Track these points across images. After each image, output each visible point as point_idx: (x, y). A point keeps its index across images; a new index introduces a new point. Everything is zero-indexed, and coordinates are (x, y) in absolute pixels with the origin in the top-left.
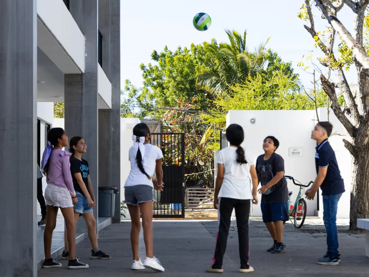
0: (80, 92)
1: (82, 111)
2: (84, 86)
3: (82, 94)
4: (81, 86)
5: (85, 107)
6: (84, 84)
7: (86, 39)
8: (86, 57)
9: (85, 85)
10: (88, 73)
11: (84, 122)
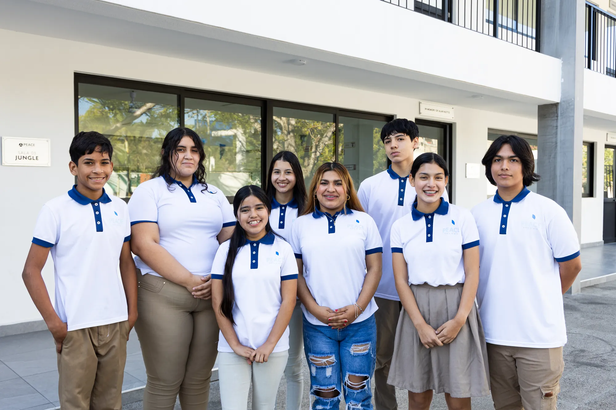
0: (555, 125)
1: (556, 146)
2: (559, 118)
3: (557, 126)
4: (556, 118)
5: (561, 142)
6: (559, 114)
7: (562, 62)
8: (562, 84)
9: (561, 116)
10: (564, 101)
11: (559, 159)
